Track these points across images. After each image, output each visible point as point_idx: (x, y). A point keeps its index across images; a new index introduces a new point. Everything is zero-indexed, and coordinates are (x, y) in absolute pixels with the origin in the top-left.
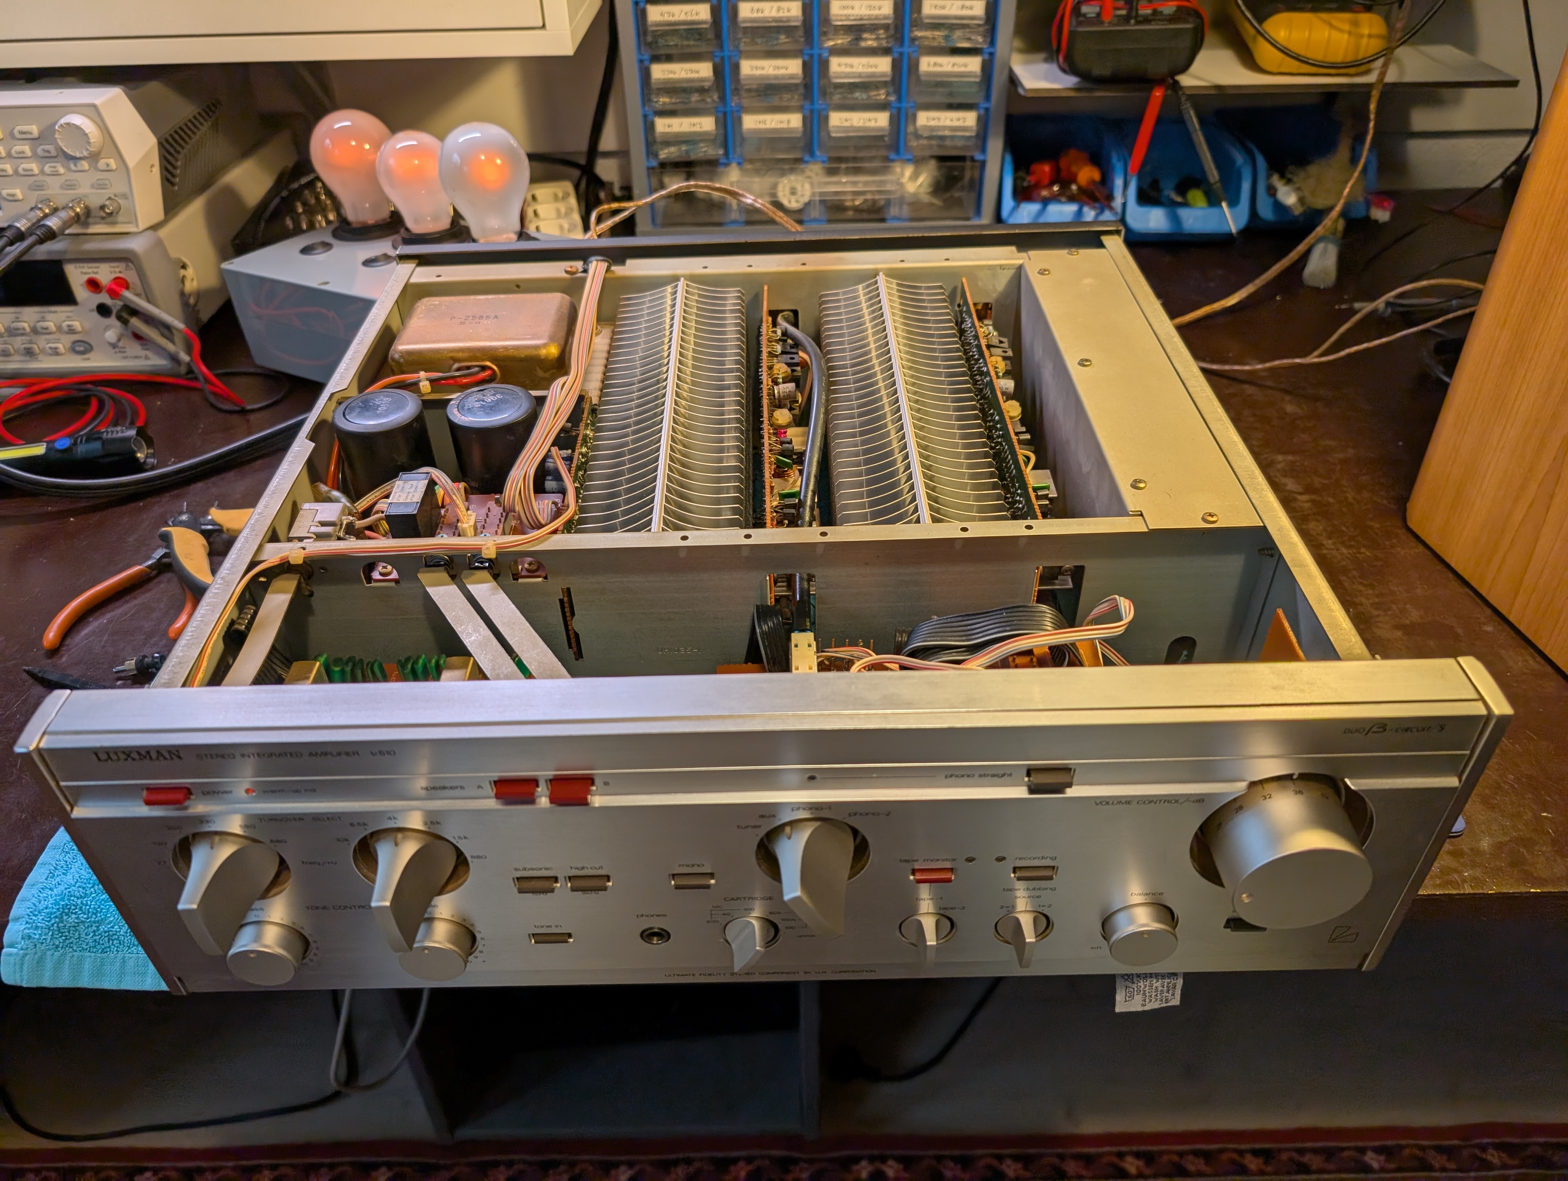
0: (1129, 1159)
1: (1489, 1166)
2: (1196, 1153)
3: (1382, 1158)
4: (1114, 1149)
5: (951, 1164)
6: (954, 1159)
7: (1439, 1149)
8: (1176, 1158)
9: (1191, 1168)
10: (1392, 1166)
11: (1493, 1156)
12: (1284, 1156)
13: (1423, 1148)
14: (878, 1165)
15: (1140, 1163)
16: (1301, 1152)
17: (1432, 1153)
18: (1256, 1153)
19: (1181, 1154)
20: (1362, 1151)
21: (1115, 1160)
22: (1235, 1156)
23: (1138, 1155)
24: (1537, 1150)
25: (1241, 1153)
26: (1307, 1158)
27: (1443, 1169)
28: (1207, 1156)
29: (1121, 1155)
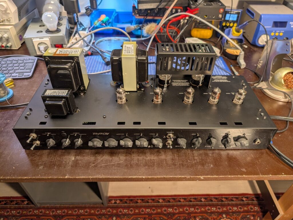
2: (172, 199)
3: (204, 199)
4: (158, 198)
5: (129, 201)
7: (215, 198)
8: (169, 199)
10: (206, 201)
11: (224, 199)
12: (188, 199)
14: (116, 201)
15: (162, 200)
17: (213, 198)
21: (158, 200)
24: (231, 198)
25: (180, 199)
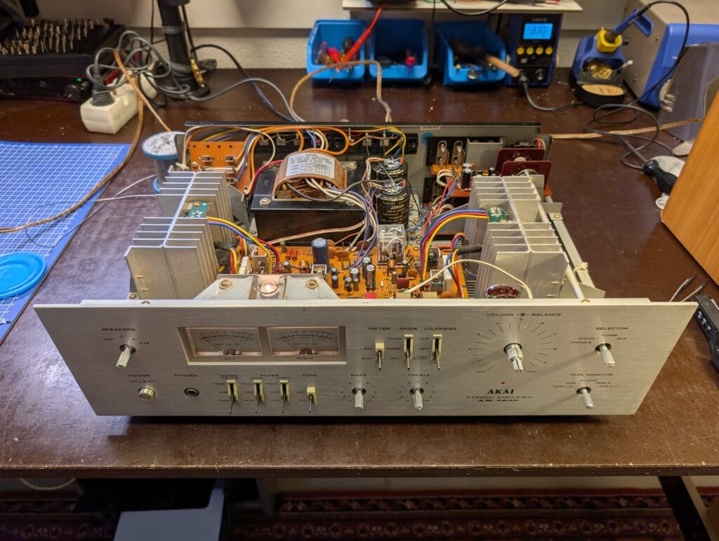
0: (408, 502)
1: (566, 507)
2: (439, 500)
3: (520, 502)
4: (403, 497)
5: (328, 504)
6: (330, 501)
7: (547, 499)
8: (429, 502)
9: (435, 506)
10: (523, 506)
11: (569, 503)
12: (478, 501)
13: (539, 499)
14: (295, 504)
15: (413, 504)
16: (486, 499)
17: (542, 500)
18: (465, 500)
19: (432, 500)
20: (512, 499)
21: (401, 502)
22: (456, 501)
23: (412, 500)
24: (589, 500)
25: (459, 500)
26: (489, 503)
27: (547, 508)
28: (443, 501)
29: (405, 501)
